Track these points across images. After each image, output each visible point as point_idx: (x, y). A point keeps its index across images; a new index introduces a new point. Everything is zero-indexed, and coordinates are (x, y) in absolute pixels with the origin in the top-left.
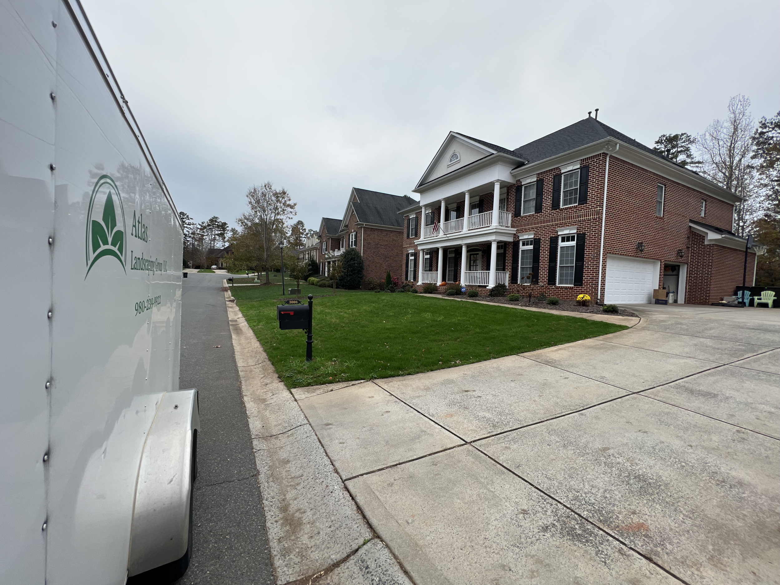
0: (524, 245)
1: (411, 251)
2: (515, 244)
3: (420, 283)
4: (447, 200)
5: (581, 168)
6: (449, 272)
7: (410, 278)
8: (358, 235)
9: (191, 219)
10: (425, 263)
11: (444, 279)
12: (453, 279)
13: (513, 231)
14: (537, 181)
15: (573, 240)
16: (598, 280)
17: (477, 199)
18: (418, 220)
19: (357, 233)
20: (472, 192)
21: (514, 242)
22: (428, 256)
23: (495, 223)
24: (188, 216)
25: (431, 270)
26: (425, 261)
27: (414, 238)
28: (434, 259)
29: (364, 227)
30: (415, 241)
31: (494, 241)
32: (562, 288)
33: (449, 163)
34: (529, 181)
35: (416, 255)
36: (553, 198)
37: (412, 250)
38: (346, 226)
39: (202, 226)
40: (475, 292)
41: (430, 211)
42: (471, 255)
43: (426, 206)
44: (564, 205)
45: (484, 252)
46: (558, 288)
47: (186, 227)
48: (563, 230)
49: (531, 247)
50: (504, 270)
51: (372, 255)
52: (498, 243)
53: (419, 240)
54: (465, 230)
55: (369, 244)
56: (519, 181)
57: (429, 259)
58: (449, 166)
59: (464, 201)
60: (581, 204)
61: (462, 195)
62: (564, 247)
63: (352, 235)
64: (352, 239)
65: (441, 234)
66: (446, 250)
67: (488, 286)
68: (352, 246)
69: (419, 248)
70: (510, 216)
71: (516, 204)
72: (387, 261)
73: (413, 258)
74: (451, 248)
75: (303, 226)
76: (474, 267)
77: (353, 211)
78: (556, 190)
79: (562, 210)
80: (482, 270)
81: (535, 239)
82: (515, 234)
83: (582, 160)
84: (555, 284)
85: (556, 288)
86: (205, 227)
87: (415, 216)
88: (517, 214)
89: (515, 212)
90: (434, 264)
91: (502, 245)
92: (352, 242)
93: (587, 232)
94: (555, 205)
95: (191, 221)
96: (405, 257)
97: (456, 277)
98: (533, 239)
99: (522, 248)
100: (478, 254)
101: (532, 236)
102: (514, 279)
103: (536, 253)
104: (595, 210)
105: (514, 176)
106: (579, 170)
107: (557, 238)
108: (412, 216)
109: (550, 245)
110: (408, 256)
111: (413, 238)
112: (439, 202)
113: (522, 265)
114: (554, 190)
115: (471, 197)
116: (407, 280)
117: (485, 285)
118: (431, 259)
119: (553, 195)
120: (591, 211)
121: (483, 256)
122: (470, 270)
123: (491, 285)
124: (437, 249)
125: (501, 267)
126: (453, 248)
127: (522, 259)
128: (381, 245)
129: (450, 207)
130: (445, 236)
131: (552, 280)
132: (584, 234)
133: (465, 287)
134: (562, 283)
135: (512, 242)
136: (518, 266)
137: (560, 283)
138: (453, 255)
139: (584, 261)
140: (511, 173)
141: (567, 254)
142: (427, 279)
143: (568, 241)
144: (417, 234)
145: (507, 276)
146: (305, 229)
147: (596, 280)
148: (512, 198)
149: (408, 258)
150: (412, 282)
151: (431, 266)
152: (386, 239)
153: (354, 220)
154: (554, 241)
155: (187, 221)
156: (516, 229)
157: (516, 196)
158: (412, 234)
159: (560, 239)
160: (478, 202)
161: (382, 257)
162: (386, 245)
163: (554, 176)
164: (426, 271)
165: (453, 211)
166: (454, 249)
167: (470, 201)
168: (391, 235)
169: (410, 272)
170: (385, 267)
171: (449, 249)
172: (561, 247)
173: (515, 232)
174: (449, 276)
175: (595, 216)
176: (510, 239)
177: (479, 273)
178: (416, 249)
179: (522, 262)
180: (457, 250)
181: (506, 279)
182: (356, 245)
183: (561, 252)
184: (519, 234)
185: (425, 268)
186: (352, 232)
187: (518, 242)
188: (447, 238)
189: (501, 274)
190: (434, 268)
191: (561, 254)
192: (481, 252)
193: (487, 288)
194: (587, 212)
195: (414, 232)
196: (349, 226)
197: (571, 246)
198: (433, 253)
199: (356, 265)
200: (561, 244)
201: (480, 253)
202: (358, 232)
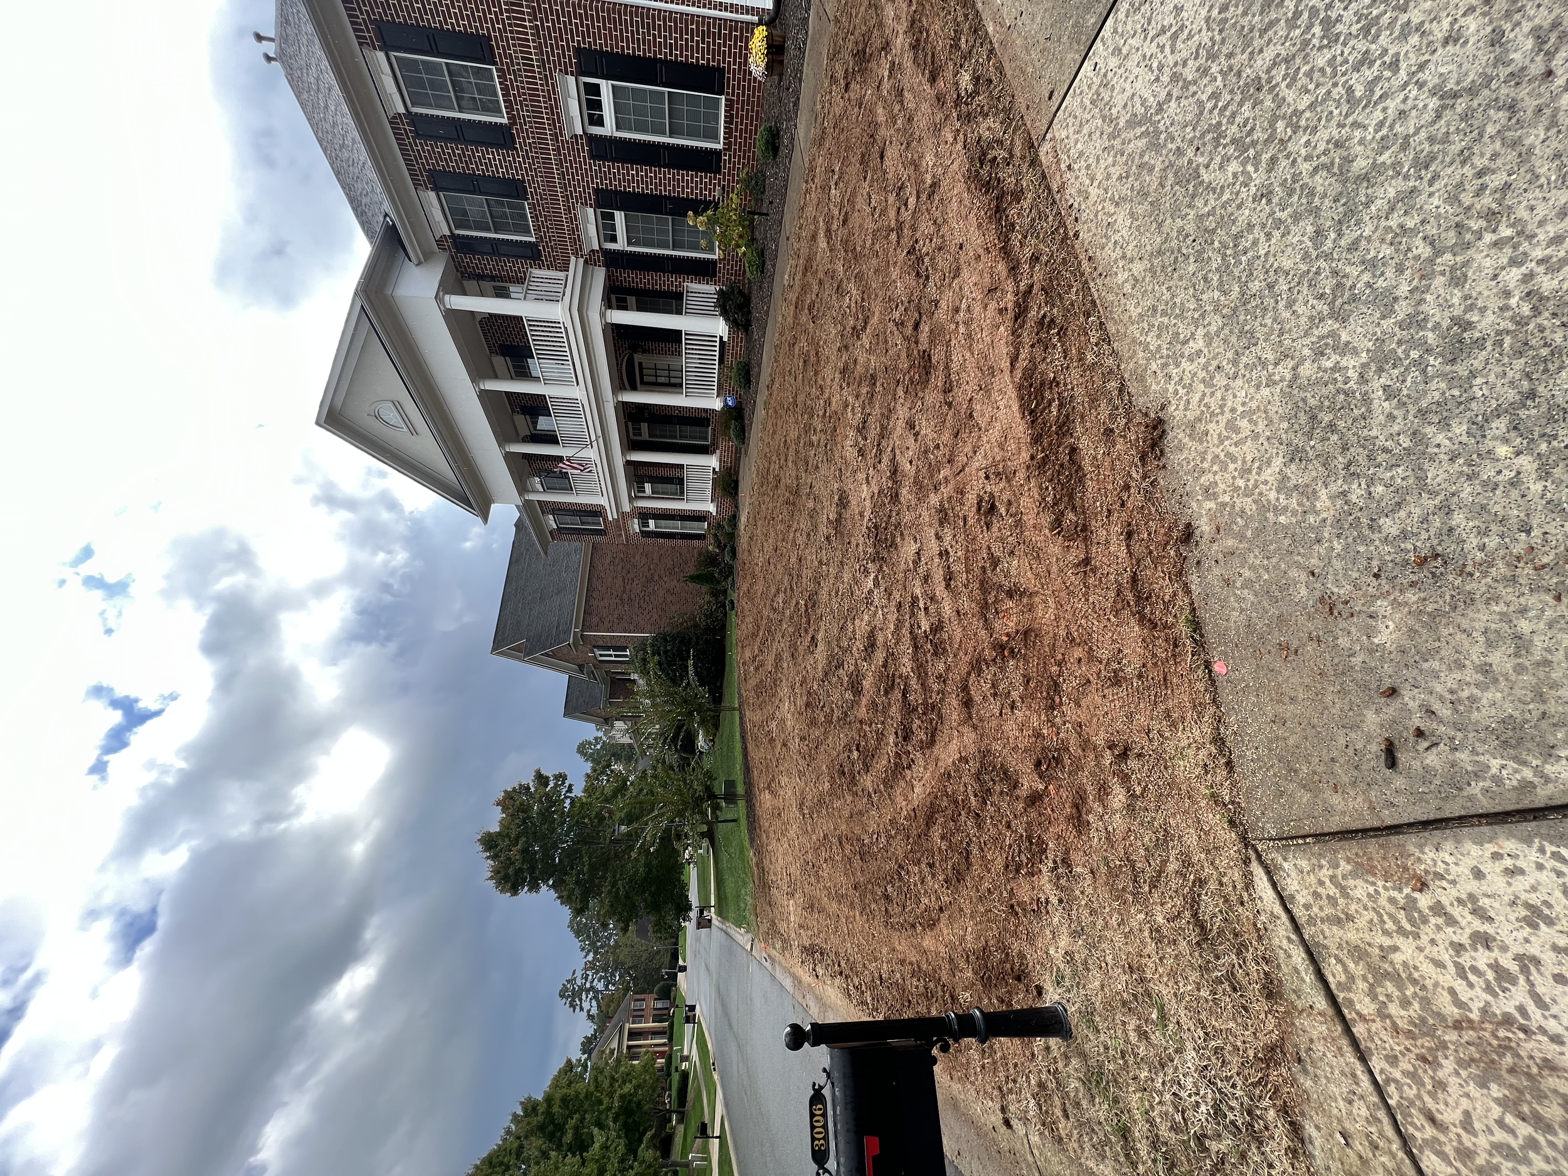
0: (614, 239)
1: (635, 526)
2: (613, 261)
3: (712, 508)
4: (503, 438)
5: (386, 48)
6: (685, 437)
7: (698, 529)
8: (601, 643)
9: (574, 973)
10: (663, 493)
11: (704, 450)
12: (703, 429)
13: (576, 265)
14: (436, 189)
15: (594, 90)
16: (709, 18)
17: (499, 361)
18: (557, 510)
19: (595, 647)
20: (477, 371)
21: (607, 265)
22: (648, 487)
23: (557, 312)
24: (568, 981)
25: (681, 481)
26: (658, 493)
27: (604, 520)
28: (653, 472)
29: (582, 631)
30: (610, 519)
31: (603, 315)
32: (728, 132)
33: (405, 429)
34: (437, 214)
35: (644, 516)
36: (482, 144)
37: (633, 523)
38: (581, 667)
39: (589, 951)
40: (739, 369)
41: (537, 479)
42: (643, 383)
43: (522, 489)
44: (497, 111)
45: (634, 348)
46: (728, 144)
47: (592, 982)
48: (570, 120)
49: (619, 217)
50: (679, 296)
51: (645, 613)
52: (610, 307)
53: (608, 508)
54: (578, 393)
55: (620, 618)
56: (440, 242)
57: (655, 485)
58: (413, 431)
59: (508, 394)
60: (494, 56)
61: (486, 397)
62: (616, 118)
63: (601, 655)
64: (611, 656)
65: (591, 454)
66: (632, 444)
67: (721, 338)
68: (626, 656)
69: (626, 508)
70: (537, 272)
71: (505, 255)
72: (660, 577)
73: (651, 522)
74: (627, 432)
75: (590, 743)
76: (672, 374)
77: (546, 655)
78: (460, 132)
79: (512, 118)
80: (680, 354)
81: (598, 205)
82: (586, 262)
83: (361, 44)
84: (717, 154)
85: (729, 149)
86: (593, 944)
87: (551, 517)
88: (532, 254)
89: (526, 257)
90: (667, 473)
91: (616, 296)
92: (616, 656)
93: (573, 41)
94: (501, 137)
95: (579, 974)
96: (650, 541)
97: (698, 419)
98: (599, 211)
99: (621, 244)
100: (640, 364)
101: (591, 211)
102: (703, 270)
103: (633, 203)
104: (507, 11)
105: (427, 257)
106: (392, 54)
107: (592, 139)
108: (551, 522)
109: (613, 160)
110: (646, 534)
111: (604, 522)
112: (509, 458)
113: (667, 247)
114: (457, 140)
115: (495, 376)
116: (704, 535)
117: (717, 344)
118: (654, 480)
119: (472, 142)
120: (510, 25)
121: (644, 351)
122: (681, 385)
123: (720, 327)
124: (628, 463)
125: (672, 302)
126: (627, 427)
127: (652, 246)
128: (624, 591)
129: (524, 431)
130: (595, 444)
131: (707, 162)
132: (578, 51)
133: (723, 398)
134: (717, 130)
135: (608, 271)
136: (669, 257)
137: (714, 137)
138: (644, 427)
139: (655, 58)
140: (419, 264)
141: (637, 111)
142: (703, 491)
143: (598, 105)
144: (596, 512)
145: (695, 286)
146: (596, 739)
147: (709, 23)
148: (489, 264)
149: (652, 532)
150: (709, 524)
151: (668, 480)
152: (610, 579)
153: (565, 652)
154: (602, 149)
155: (579, 982)
156: (573, 259)
157: (482, 254)
158: (594, 524)
159: (595, 130)
160: (508, 359)
161: (651, 590)
162: (624, 580)
163: (417, 135)
164: (682, 493)
165: (535, 423)
166: (630, 424)
167: (504, 378)
168: (600, 567)
169: (686, 528)
170: (675, 582)
171: (628, 436)
172: (618, 128)
173: (581, 261)
174: (694, 438)
175: (523, 13)
176: (599, 276)
177: (689, 361)
178: (631, 515)
179: (659, 247)
180: (631, 415)
181: (703, 290)
182: (624, 649)
183: (630, 130)
184: (586, 251)
185: (676, 494)
186: (595, 657)
187: (607, 253)
188: (601, 440)
189: (689, 301)
190: (676, 473)
191: (638, 130)
192: (636, 356)
193: (725, 339)
194: (513, 39)
195: (590, 519)
196: (580, 662)
197: (614, 97)
198: (638, 474)
199: (669, 648)
200: (608, 128)
201: (638, 358)
202: (594, 643)
